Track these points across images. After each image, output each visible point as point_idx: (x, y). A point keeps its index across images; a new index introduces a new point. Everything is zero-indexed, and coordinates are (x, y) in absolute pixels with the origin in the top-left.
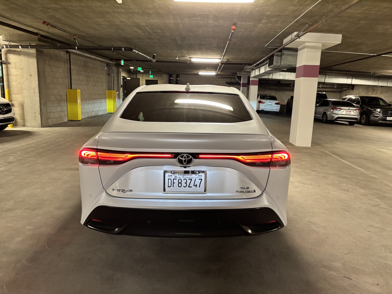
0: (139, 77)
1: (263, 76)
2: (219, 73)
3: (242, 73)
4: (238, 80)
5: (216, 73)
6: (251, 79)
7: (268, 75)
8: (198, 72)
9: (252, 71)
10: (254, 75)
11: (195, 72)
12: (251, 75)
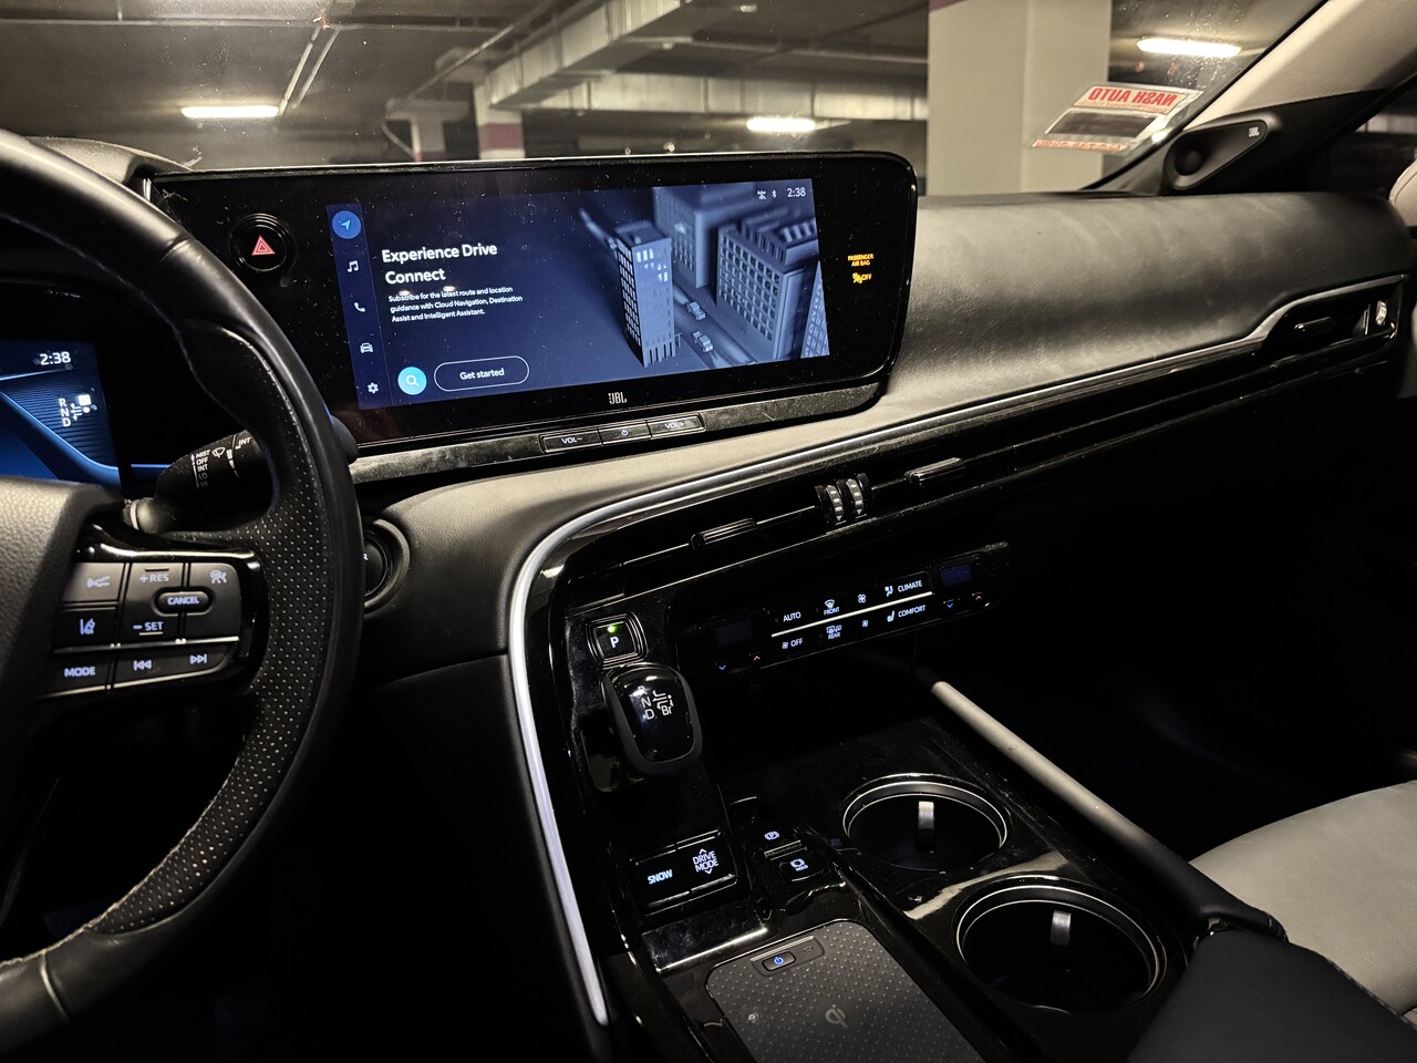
1: (546, 97)
2: (294, 106)
3: (412, 101)
4: (395, 140)
5: (284, 104)
6: (483, 117)
7: (566, 92)
8: (180, 107)
9: (493, 73)
10: (514, 89)
11: (166, 108)
12: (488, 96)
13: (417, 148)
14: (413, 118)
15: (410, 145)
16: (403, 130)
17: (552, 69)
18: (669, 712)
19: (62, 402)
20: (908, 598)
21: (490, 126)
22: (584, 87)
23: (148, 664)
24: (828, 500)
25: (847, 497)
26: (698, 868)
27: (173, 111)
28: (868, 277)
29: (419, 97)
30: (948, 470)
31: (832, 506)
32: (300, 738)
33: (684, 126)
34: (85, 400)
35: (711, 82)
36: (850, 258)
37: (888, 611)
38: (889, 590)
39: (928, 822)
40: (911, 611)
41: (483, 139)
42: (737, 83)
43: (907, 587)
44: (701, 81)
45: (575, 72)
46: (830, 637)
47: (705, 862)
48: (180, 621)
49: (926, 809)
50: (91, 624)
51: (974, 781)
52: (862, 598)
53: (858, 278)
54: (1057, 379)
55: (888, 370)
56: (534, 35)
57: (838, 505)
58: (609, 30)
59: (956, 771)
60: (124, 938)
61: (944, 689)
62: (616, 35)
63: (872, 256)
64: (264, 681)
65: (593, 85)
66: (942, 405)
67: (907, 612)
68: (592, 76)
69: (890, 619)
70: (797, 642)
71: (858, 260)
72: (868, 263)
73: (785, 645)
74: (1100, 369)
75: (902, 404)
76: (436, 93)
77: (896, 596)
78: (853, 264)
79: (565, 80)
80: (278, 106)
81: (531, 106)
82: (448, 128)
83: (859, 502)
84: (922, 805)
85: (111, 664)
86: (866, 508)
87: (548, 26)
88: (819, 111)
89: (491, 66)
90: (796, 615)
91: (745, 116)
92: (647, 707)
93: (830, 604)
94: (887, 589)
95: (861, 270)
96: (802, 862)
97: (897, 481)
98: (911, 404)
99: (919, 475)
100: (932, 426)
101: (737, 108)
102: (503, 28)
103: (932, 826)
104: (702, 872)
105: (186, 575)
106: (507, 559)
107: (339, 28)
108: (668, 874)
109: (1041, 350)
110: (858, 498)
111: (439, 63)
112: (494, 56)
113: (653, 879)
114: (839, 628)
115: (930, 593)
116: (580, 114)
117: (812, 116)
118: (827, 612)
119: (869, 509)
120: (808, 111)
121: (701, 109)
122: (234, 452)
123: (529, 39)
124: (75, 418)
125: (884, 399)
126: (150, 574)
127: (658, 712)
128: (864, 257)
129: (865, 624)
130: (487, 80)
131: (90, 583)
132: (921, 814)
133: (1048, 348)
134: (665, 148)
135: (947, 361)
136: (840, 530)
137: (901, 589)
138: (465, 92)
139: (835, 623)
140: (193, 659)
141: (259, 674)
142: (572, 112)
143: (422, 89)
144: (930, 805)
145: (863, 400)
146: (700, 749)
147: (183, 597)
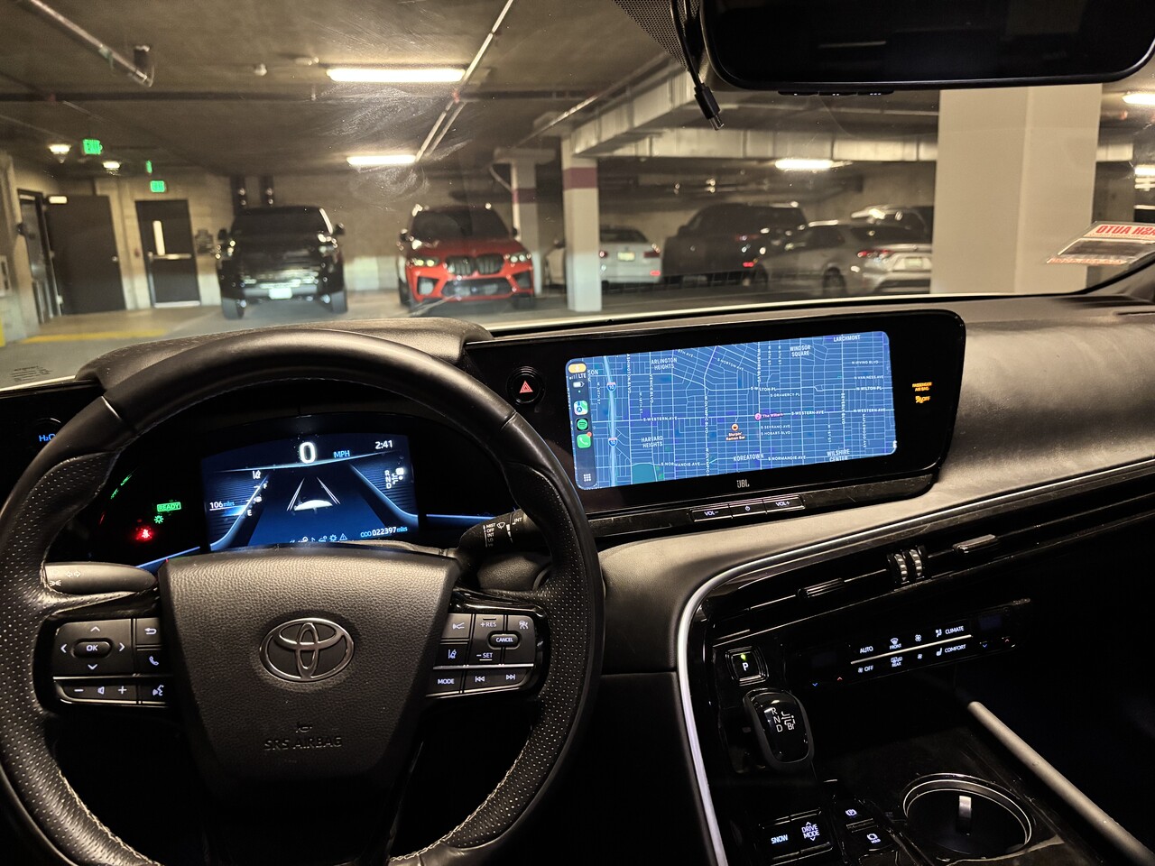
0: (105, 193)
1: (617, 148)
2: (428, 154)
3: (515, 150)
4: (499, 179)
5: (420, 154)
6: (567, 163)
7: (633, 145)
8: (346, 157)
9: (578, 130)
10: (593, 143)
11: (336, 158)
12: (573, 147)
13: (515, 185)
14: (513, 162)
15: (510, 182)
16: (505, 171)
17: (625, 128)
18: (793, 728)
19: (387, 472)
20: (953, 639)
21: (573, 171)
22: (647, 141)
23: (483, 679)
24: (896, 565)
25: (910, 562)
26: (805, 836)
27: (341, 160)
28: (927, 398)
29: (520, 147)
30: (987, 545)
31: (900, 570)
32: (568, 733)
33: (724, 166)
34: (401, 471)
35: (749, 134)
36: (914, 385)
37: (937, 648)
38: (939, 633)
39: (966, 811)
40: (955, 649)
41: (567, 180)
42: (770, 134)
43: (952, 630)
44: (742, 133)
45: (641, 131)
46: (893, 665)
47: (810, 831)
48: (503, 654)
49: (965, 803)
50: (454, 652)
51: (1004, 785)
52: (918, 638)
53: (919, 400)
54: (1072, 474)
55: (940, 464)
56: (613, 101)
57: (904, 569)
58: (672, 100)
59: (990, 776)
60: (468, 851)
61: (978, 708)
62: (677, 103)
63: (930, 384)
64: (547, 693)
65: (654, 140)
66: (979, 494)
67: (951, 649)
68: (653, 133)
69: (939, 654)
70: (869, 668)
71: (919, 387)
72: (927, 389)
73: (860, 670)
74: (1107, 465)
75: (950, 491)
76: (533, 144)
77: (944, 637)
78: (916, 390)
79: (634, 136)
80: (416, 155)
81: (606, 155)
82: (539, 168)
83: (919, 568)
84: (961, 798)
85: (464, 678)
86: (923, 572)
87: (623, 96)
88: (836, 155)
89: (576, 124)
90: (869, 649)
91: (774, 159)
92: (778, 723)
93: (894, 641)
94: (937, 631)
95: (922, 394)
96: (876, 837)
97: (947, 551)
98: (957, 492)
99: (964, 548)
100: (974, 509)
101: (769, 154)
102: (588, 98)
103: (970, 816)
104: (808, 839)
105: (506, 623)
106: (674, 602)
107: (465, 101)
108: (785, 838)
109: (1058, 449)
110: (919, 565)
111: (537, 122)
112: (580, 118)
113: (775, 840)
114: (900, 659)
115: (970, 636)
116: (643, 160)
117: (832, 158)
118: (891, 647)
119: (927, 572)
120: (828, 154)
121: (740, 155)
122: (511, 526)
123: (610, 104)
124: (394, 483)
125: (936, 486)
126: (488, 622)
127: (785, 727)
128: (924, 384)
129: (920, 656)
130: (573, 135)
131: (454, 627)
132: (961, 805)
133: (1064, 446)
134: (708, 182)
135: (984, 457)
136: (904, 588)
137: (948, 632)
138: (555, 144)
139: (898, 655)
140: (508, 677)
141: (543, 689)
142: (636, 159)
143: (523, 141)
144: (969, 799)
145: (920, 487)
146: (813, 754)
147: (504, 637)
